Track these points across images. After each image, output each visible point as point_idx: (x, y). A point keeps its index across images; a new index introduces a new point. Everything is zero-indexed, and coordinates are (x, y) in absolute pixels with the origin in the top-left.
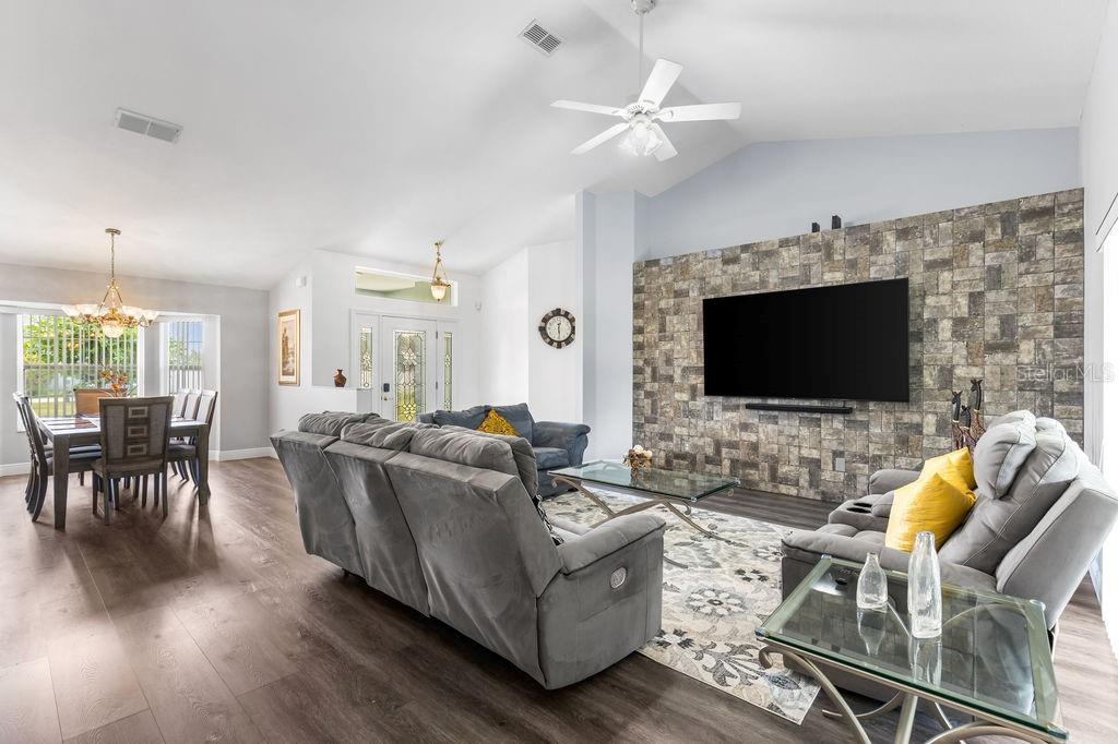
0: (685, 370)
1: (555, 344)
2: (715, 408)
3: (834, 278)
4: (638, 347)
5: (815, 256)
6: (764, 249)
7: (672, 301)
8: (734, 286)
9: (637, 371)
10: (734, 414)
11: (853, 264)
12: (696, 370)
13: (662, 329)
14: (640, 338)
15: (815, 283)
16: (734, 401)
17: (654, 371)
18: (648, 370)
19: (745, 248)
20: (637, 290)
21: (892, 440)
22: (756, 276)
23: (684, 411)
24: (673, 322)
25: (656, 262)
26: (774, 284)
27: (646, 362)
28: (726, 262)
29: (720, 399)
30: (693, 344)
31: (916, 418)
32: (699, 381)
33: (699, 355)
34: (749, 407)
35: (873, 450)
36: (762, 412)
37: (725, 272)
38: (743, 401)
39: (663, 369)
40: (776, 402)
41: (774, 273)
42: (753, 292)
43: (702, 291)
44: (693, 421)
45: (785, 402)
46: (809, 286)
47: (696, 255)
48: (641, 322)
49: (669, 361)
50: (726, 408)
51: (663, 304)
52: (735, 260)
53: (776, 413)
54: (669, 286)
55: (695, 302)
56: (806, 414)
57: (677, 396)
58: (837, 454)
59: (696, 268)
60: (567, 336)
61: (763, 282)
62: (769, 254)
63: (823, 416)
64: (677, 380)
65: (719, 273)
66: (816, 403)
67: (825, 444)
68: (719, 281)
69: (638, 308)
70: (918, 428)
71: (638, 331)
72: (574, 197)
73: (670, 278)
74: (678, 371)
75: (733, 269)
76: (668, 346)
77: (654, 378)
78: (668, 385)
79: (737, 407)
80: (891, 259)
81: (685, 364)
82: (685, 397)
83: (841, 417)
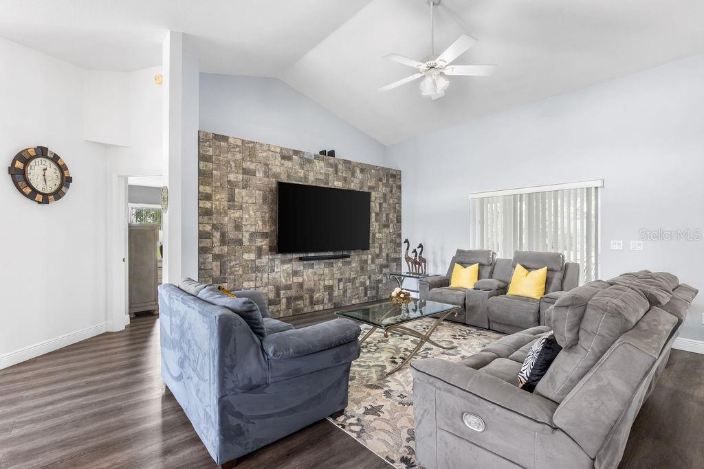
0: (253, 235)
1: (39, 198)
2: (276, 263)
3: (338, 184)
4: (204, 213)
5: (331, 170)
6: (307, 157)
7: (240, 177)
8: (289, 176)
9: (203, 235)
10: (289, 266)
11: (345, 179)
12: (264, 235)
13: (231, 198)
14: (208, 205)
15: (330, 185)
16: (289, 256)
17: (223, 235)
18: (217, 235)
19: (296, 152)
20: (203, 158)
21: (359, 269)
22: (301, 173)
23: (252, 268)
24: (240, 194)
25: (225, 139)
26: (311, 181)
27: (214, 227)
28: (284, 157)
29: (279, 256)
30: (259, 214)
31: (366, 257)
32: (264, 243)
33: (264, 223)
34: (301, 259)
35: (353, 276)
36: (305, 262)
37: (282, 165)
38: (295, 256)
39: (232, 235)
40: (312, 255)
41: (311, 174)
42: (300, 183)
43: (266, 175)
44: (259, 275)
45: (317, 254)
46: (328, 186)
47: (262, 145)
48: (208, 190)
49: (238, 227)
50: (283, 262)
51: (232, 177)
52: (289, 158)
53: (313, 262)
54: (238, 165)
55: (262, 181)
56: (327, 261)
57: (246, 256)
58: (340, 280)
59: (261, 155)
60: (54, 189)
61: (306, 178)
62: (309, 161)
63: (334, 261)
64: (246, 243)
65: (279, 164)
66: (331, 254)
67: (335, 276)
68: (278, 170)
69: (204, 176)
70: (366, 261)
71: (204, 197)
73: (239, 156)
74: (247, 235)
75: (288, 164)
76: (237, 214)
77: (223, 241)
78: (238, 247)
79: (291, 261)
80: (358, 182)
81: (252, 229)
82: (252, 256)
83: (341, 260)
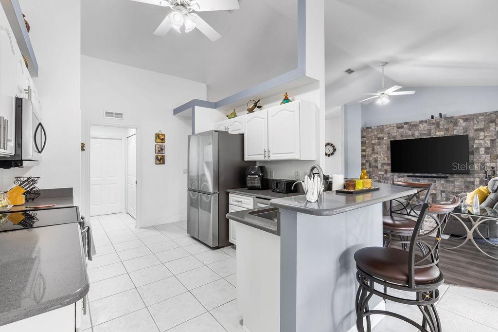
0: (382, 164)
1: (328, 155)
2: (395, 177)
3: (440, 134)
4: (363, 156)
5: (433, 127)
6: (413, 124)
7: (377, 141)
8: (402, 136)
9: (363, 164)
10: (402, 179)
11: (447, 130)
12: (387, 164)
13: (373, 150)
14: (364, 153)
15: (433, 136)
16: (402, 174)
17: (370, 164)
18: (368, 164)
19: (406, 123)
20: (362, 137)
21: (463, 187)
22: (410, 133)
23: (382, 178)
24: (377, 148)
25: (370, 128)
26: (417, 135)
27: (367, 161)
28: (398, 128)
29: (397, 174)
30: (385, 155)
31: (472, 180)
32: (389, 168)
33: (388, 159)
34: (408, 176)
35: (456, 190)
36: (413, 178)
37: (398, 131)
38: (406, 174)
39: (373, 164)
40: (419, 175)
41: (417, 132)
42: (409, 138)
43: (389, 138)
44: (386, 181)
45: (422, 175)
46: (431, 137)
47: (386, 125)
48: (364, 148)
49: (376, 161)
50: (399, 177)
51: (373, 142)
52: (402, 127)
53: (419, 178)
54: (376, 136)
55: (386, 141)
56: (430, 179)
57: (379, 173)
58: (442, 192)
59: (386, 130)
60: (332, 152)
61: (413, 135)
62: (415, 126)
63: (437, 179)
64: (379, 167)
65: (396, 132)
66: (434, 175)
67: (438, 188)
68: (395, 134)
69: (363, 143)
70: (473, 183)
71: (363, 151)
72: (340, 107)
73: (376, 133)
74: (380, 164)
75: (400, 130)
76: (376, 156)
77: (370, 166)
78: (376, 169)
79: (403, 177)
80: (461, 128)
81: (383, 162)
82: (383, 173)
83: (444, 179)
